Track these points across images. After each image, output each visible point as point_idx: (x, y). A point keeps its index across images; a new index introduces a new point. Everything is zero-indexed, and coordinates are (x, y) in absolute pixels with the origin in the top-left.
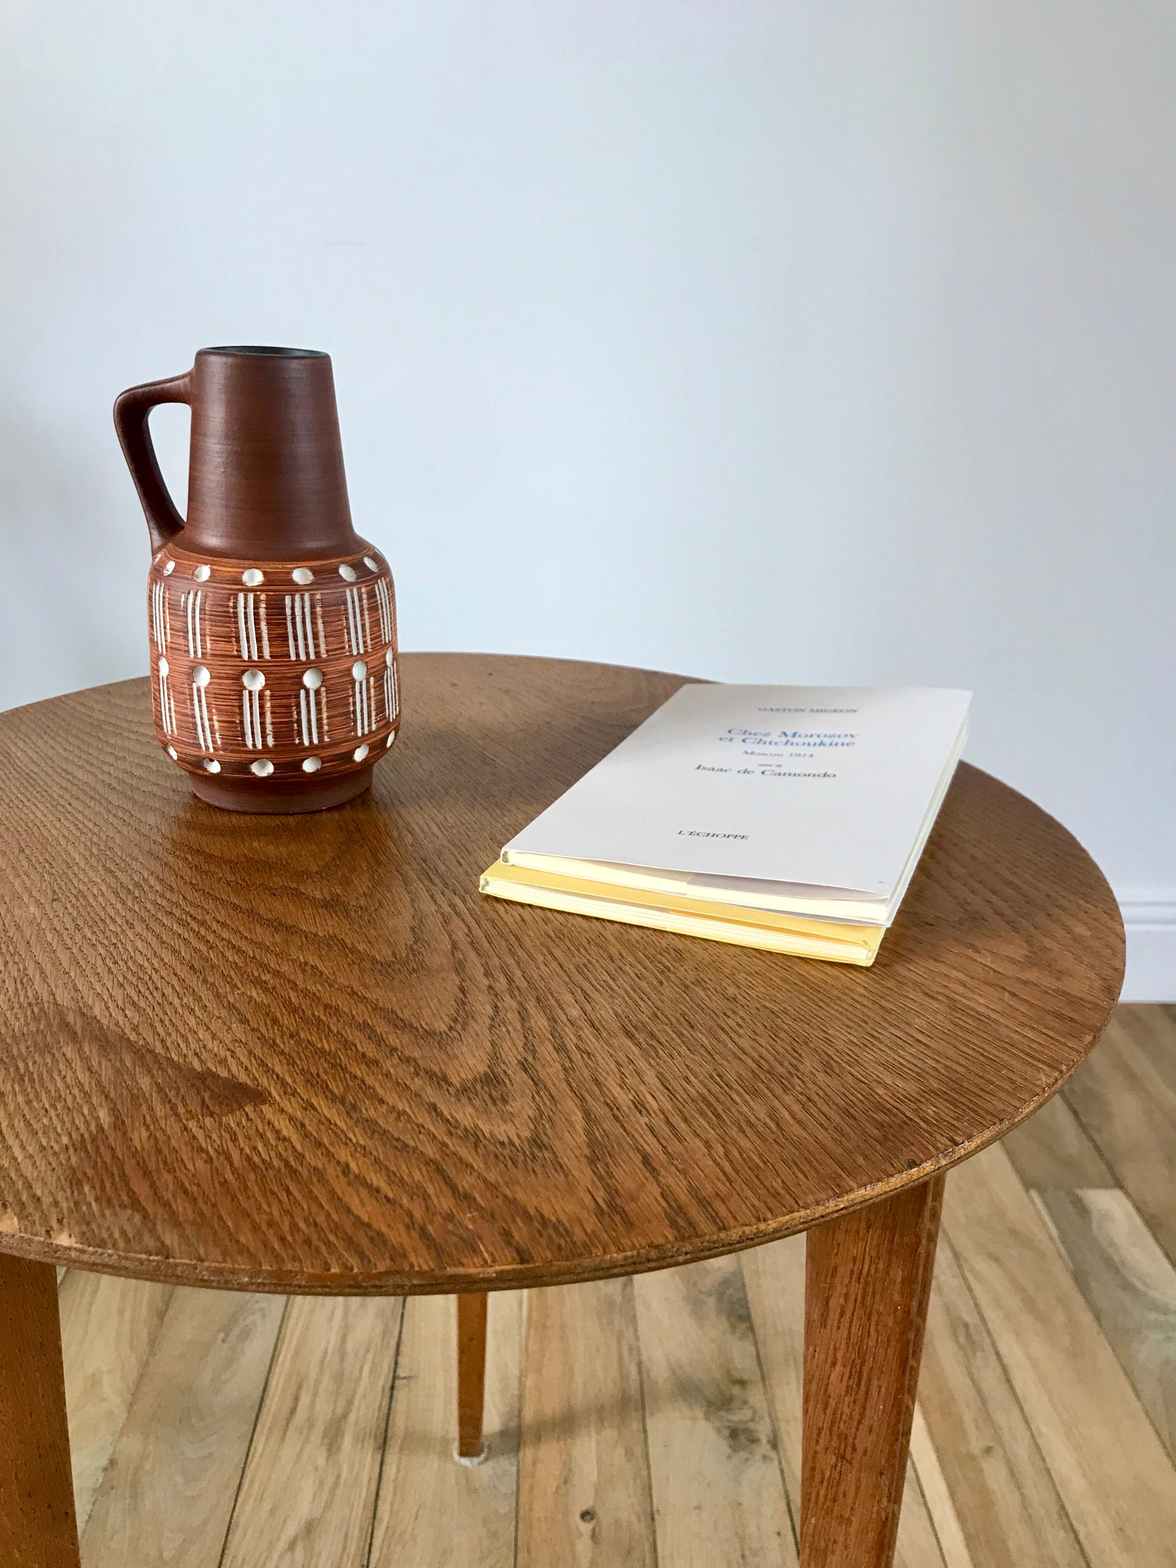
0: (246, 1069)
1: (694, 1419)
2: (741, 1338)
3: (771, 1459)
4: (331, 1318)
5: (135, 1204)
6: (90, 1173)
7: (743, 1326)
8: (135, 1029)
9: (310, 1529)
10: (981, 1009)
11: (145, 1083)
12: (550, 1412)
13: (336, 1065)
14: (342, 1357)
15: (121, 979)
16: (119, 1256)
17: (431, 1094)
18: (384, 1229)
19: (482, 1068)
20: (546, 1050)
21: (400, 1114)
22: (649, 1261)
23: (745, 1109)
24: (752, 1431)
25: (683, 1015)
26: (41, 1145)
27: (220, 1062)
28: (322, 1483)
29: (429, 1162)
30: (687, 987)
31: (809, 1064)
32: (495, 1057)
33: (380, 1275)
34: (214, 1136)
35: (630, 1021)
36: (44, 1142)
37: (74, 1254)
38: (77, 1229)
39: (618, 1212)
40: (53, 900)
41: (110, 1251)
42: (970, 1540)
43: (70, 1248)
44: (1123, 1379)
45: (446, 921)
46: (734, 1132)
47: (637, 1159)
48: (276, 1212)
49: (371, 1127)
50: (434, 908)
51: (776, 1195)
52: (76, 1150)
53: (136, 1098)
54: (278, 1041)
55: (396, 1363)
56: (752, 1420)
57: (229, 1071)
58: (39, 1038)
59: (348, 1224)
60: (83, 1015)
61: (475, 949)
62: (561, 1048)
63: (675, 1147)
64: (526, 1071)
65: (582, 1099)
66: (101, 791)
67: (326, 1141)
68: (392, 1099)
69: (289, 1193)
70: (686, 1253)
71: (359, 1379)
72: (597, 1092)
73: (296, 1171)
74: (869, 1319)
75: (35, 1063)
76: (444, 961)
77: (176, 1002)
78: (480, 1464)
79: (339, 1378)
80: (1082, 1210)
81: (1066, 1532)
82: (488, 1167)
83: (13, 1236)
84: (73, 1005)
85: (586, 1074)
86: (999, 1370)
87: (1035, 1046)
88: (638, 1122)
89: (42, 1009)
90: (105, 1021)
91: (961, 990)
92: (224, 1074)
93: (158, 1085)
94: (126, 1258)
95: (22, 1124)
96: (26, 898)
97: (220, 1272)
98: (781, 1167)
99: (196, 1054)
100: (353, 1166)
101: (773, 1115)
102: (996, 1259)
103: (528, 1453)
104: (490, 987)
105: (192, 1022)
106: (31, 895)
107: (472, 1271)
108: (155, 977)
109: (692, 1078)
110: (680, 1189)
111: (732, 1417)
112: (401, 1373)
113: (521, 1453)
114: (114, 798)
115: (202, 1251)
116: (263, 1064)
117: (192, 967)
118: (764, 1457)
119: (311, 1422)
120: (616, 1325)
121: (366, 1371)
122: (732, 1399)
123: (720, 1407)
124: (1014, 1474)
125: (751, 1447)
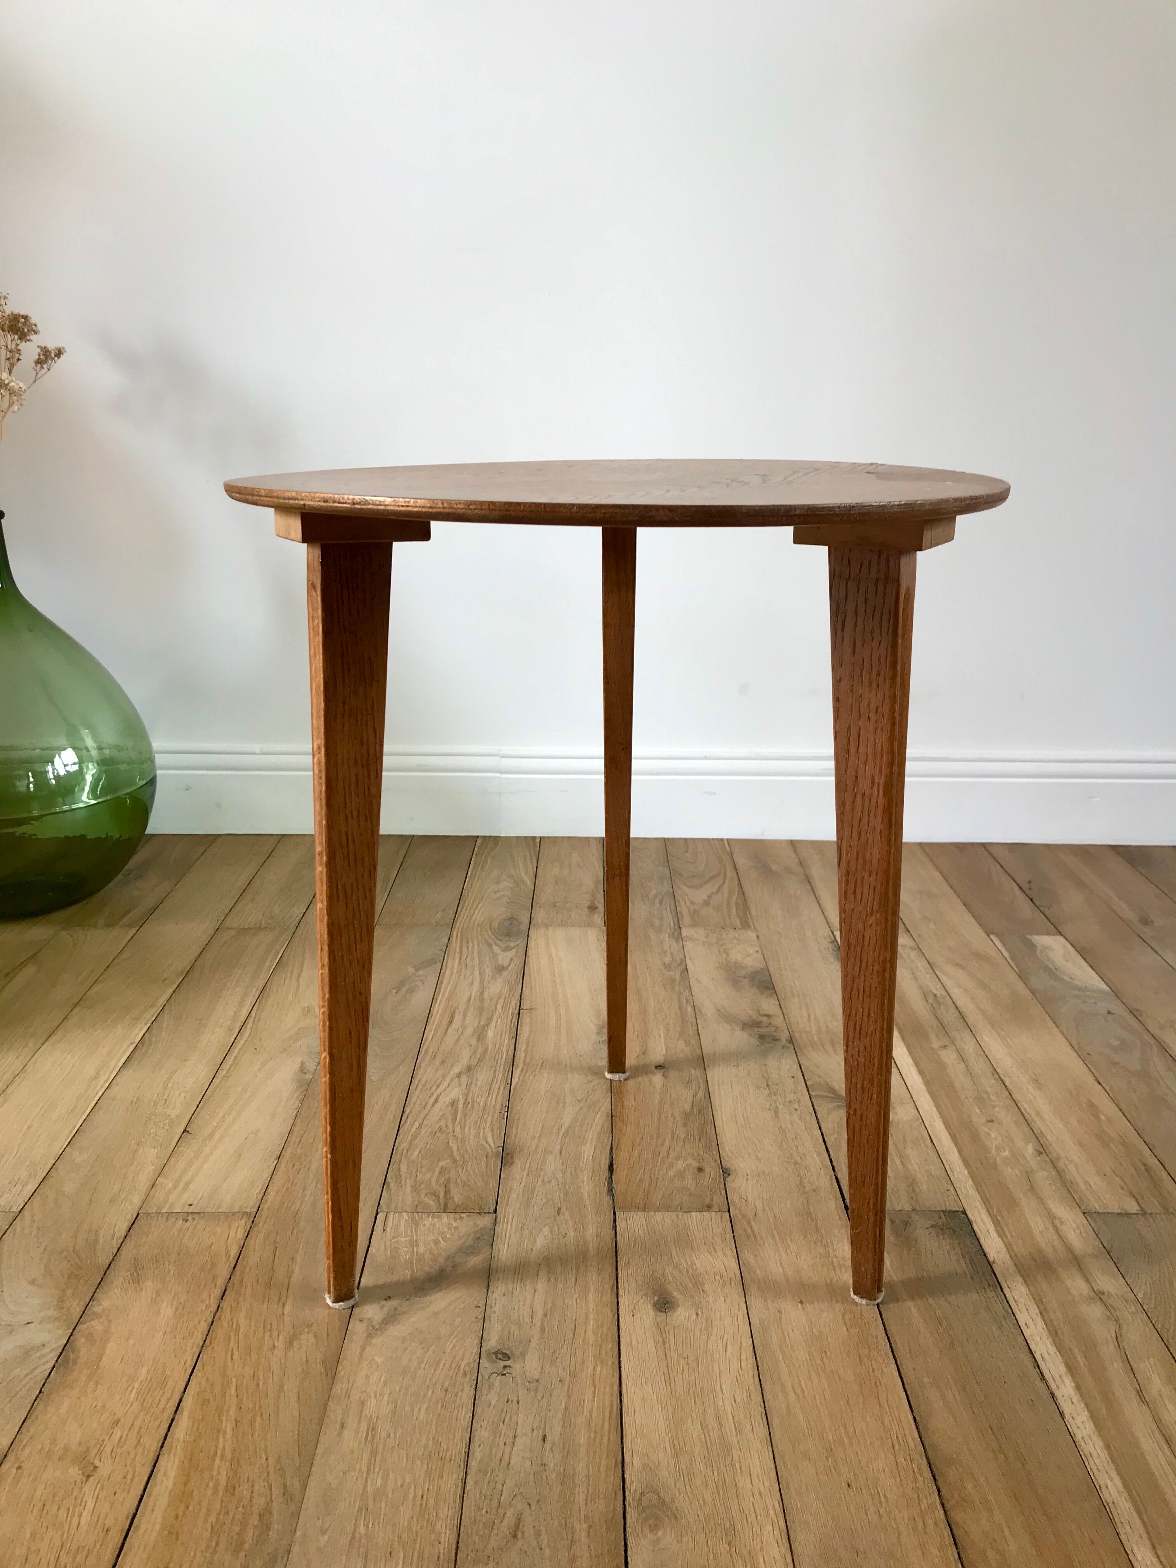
1: (733, 1030)
2: (766, 997)
3: (788, 1048)
4: (472, 984)
7: (768, 993)
9: (469, 1069)
14: (482, 1000)
24: (773, 1036)
28: (475, 1052)
42: (927, 1083)
44: (1047, 1018)
55: (520, 1004)
56: (775, 1031)
71: (496, 1009)
79: (481, 1010)
80: (1032, 946)
81: (995, 1079)
86: (957, 1014)
102: (961, 966)
111: (760, 1030)
112: (524, 1008)
118: (783, 1047)
119: (464, 1027)
120: (677, 989)
121: (499, 1006)
122: (760, 1022)
123: (751, 1026)
124: (962, 1058)
125: (774, 1042)
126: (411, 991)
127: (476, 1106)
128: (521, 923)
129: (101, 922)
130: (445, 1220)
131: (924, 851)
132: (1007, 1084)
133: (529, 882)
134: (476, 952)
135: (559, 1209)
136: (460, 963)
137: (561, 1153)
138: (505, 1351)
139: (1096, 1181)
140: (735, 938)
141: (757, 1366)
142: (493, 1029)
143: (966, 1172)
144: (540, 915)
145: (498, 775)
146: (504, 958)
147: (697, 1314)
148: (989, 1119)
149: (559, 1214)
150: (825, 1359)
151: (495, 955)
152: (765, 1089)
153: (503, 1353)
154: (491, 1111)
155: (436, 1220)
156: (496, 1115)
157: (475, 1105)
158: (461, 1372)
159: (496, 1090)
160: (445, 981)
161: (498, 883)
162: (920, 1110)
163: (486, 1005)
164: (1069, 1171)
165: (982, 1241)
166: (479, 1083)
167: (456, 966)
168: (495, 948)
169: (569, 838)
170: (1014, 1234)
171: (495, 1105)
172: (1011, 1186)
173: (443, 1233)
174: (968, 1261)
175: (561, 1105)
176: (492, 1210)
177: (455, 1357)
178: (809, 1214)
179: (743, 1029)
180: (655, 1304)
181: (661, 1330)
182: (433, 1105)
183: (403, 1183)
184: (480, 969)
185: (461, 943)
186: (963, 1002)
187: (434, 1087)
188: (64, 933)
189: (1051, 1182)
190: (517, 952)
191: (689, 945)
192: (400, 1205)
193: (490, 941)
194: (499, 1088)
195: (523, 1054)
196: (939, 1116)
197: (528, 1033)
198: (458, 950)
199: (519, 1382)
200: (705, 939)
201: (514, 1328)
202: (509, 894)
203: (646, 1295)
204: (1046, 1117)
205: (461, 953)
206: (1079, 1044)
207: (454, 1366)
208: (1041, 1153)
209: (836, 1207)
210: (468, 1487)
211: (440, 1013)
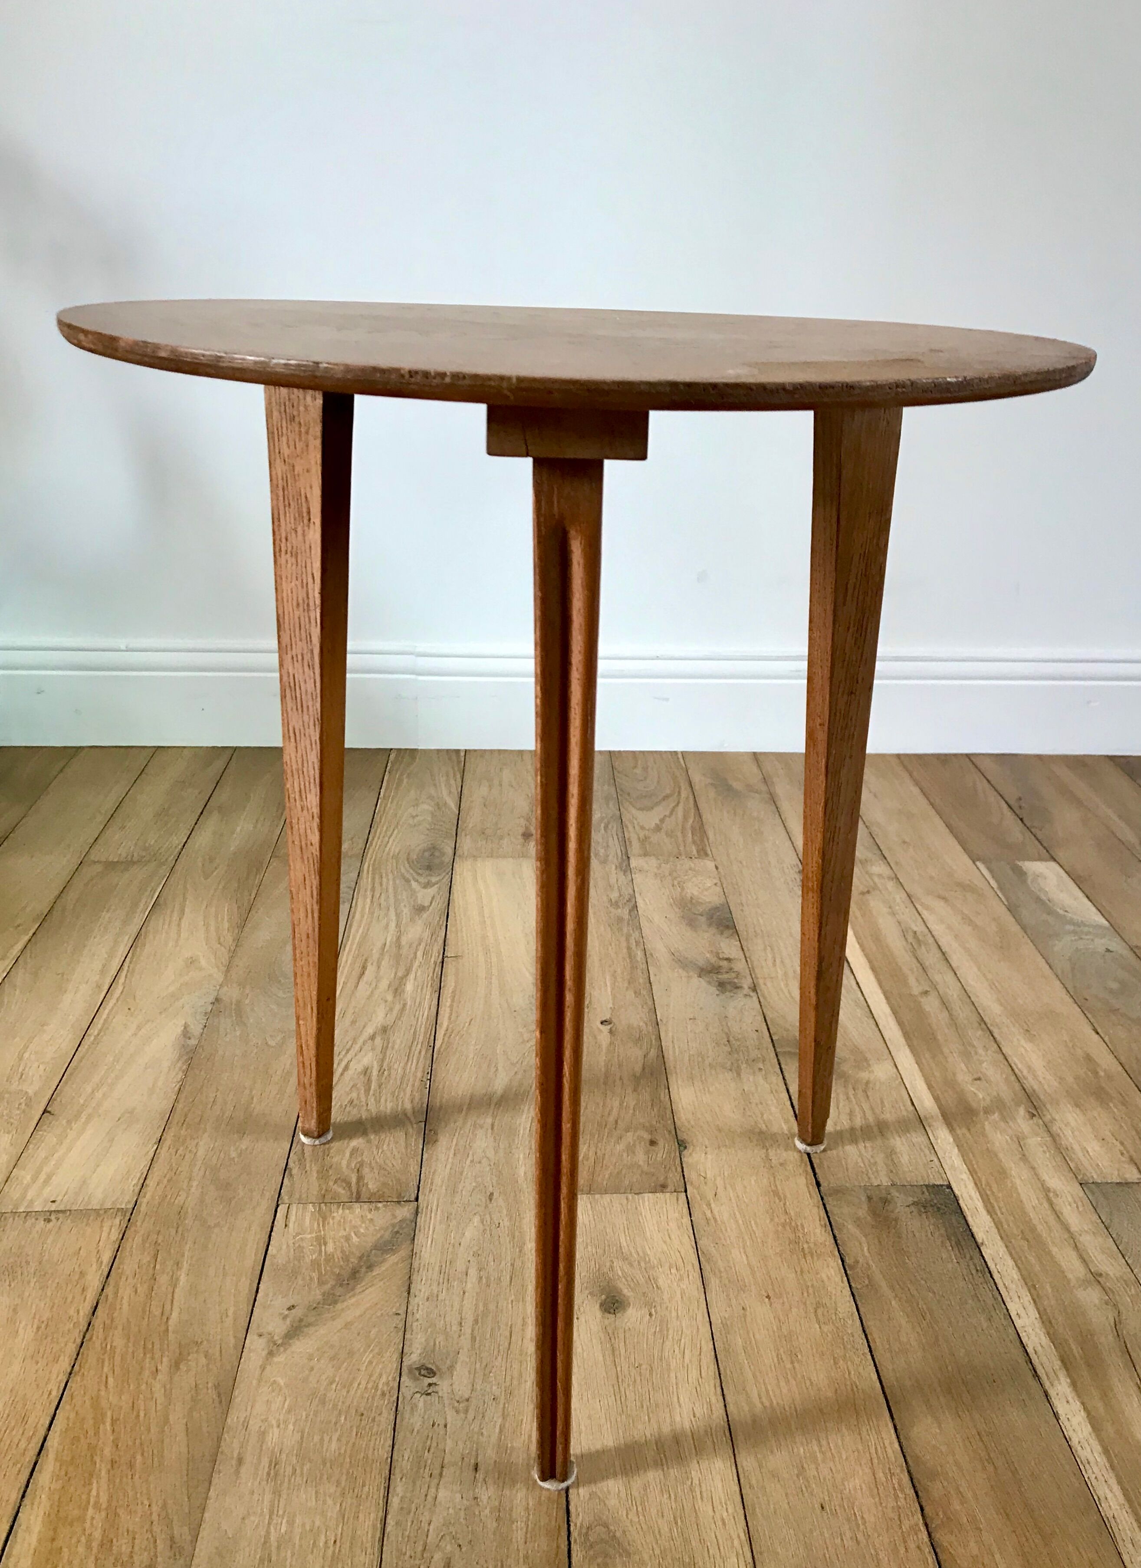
1: (689, 977)
2: (726, 937)
3: (751, 996)
4: (387, 926)
7: (728, 933)
9: (384, 1030)
14: (399, 946)
24: (734, 983)
28: (391, 1009)
42: (907, 1035)
44: (1040, 959)
56: (737, 977)
71: (415, 957)
79: (398, 958)
80: (1021, 874)
81: (982, 1030)
86: (939, 955)
102: (945, 899)
111: (720, 976)
118: (746, 995)
119: (378, 979)
120: (626, 931)
121: (420, 954)
122: (719, 967)
123: (710, 972)
124: (945, 1004)
125: (735, 991)
127: (393, 1076)
128: (443, 854)
130: (358, 1211)
131: (902, 763)
132: (996, 1035)
133: (453, 805)
134: (391, 890)
135: (492, 1194)
136: (372, 902)
137: (492, 1128)
138: (430, 1366)
139: (1094, 1147)
140: (690, 869)
141: (720, 1374)
142: (412, 981)
143: (951, 1140)
144: (466, 844)
145: (413, 677)
146: (424, 896)
147: (651, 1315)
148: (976, 1076)
149: (491, 1200)
150: (796, 1364)
151: (413, 893)
152: (725, 1045)
153: (427, 1369)
154: (411, 1080)
155: (347, 1211)
156: (417, 1084)
157: (393, 1072)
158: (379, 1392)
159: (417, 1052)
160: (355, 925)
161: (417, 805)
162: (899, 1068)
163: (404, 951)
164: (1065, 1136)
165: (969, 1219)
166: (396, 1047)
167: (367, 907)
168: (413, 883)
169: (499, 751)
170: (1004, 1210)
171: (416, 1072)
172: (1001, 1155)
173: (355, 1227)
174: (953, 1243)
175: (493, 1069)
176: (413, 1198)
177: (371, 1376)
178: (776, 1193)
179: (700, 976)
180: (601, 1305)
181: (610, 1335)
182: (342, 1074)
183: (308, 1168)
184: (396, 910)
185: (373, 879)
186: (946, 941)
187: (343, 1053)
189: (1045, 1148)
190: (439, 888)
191: (638, 878)
192: (304, 1196)
193: (408, 876)
194: (420, 1052)
195: (448, 1010)
196: (920, 1074)
197: (453, 984)
198: (370, 887)
199: (446, 1402)
200: (656, 870)
201: (440, 1339)
202: (429, 819)
203: (591, 1293)
204: (1039, 1073)
205: (373, 889)
206: (1075, 987)
207: (370, 1386)
208: (1034, 1115)
209: (807, 1184)
210: (388, 1529)
211: (349, 962)
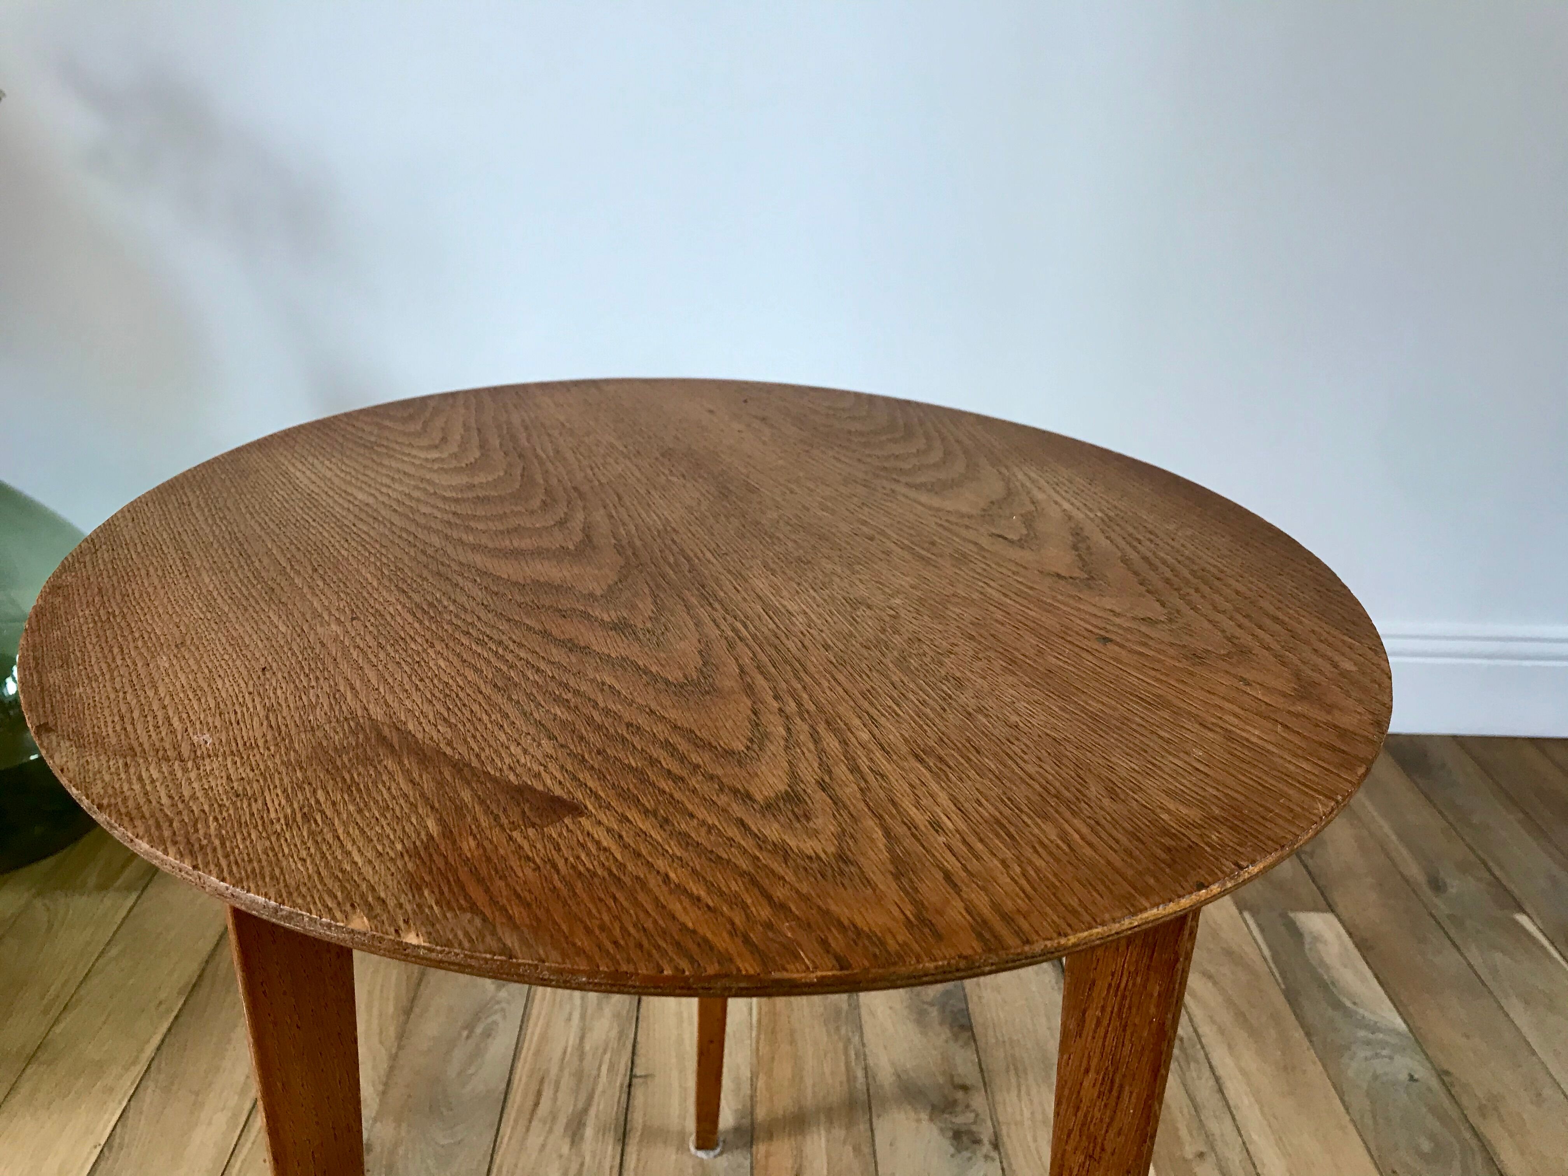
0: (560, 783)
1: (919, 1121)
2: (962, 1047)
3: (993, 1160)
4: (569, 1019)
5: (473, 908)
6: (427, 878)
7: (965, 1035)
8: (449, 744)
10: (1254, 739)
11: (466, 795)
12: (781, 1112)
13: (644, 779)
14: (582, 1056)
15: (429, 696)
16: (465, 955)
17: (738, 810)
18: (709, 935)
19: (782, 788)
20: (841, 771)
21: (710, 828)
22: (958, 970)
23: (1036, 831)
24: (974, 1133)
25: (969, 740)
26: (377, 851)
27: (535, 776)
29: (743, 874)
30: (970, 714)
31: (1094, 790)
32: (794, 775)
33: (710, 978)
34: (539, 846)
35: (919, 746)
36: (380, 848)
37: (422, 952)
38: (424, 929)
39: (926, 925)
40: (353, 619)
41: (456, 951)
43: (419, 947)
44: (1332, 1092)
45: (731, 646)
46: (1028, 852)
47: (940, 876)
48: (606, 918)
49: (684, 839)
50: (718, 632)
51: (1074, 912)
52: (410, 857)
53: (460, 809)
54: (586, 756)
55: (633, 1063)
56: (975, 1123)
57: (545, 785)
58: (360, 751)
59: (674, 929)
60: (398, 729)
61: (762, 673)
62: (855, 769)
63: (974, 865)
64: (824, 790)
65: (880, 818)
66: (383, 512)
67: (644, 852)
68: (702, 813)
69: (615, 899)
70: (992, 964)
71: (598, 1076)
72: (894, 812)
73: (619, 879)
74: (1124, 1030)
75: (359, 774)
76: (734, 684)
77: (485, 718)
78: (715, 1157)
79: (579, 1075)
82: (800, 881)
83: (365, 934)
84: (387, 720)
85: (882, 794)
86: (1212, 1082)
87: (1309, 776)
88: (936, 840)
89: (358, 724)
90: (419, 736)
91: (1236, 721)
92: (540, 788)
93: (479, 798)
94: (472, 957)
95: (357, 832)
96: (326, 616)
97: (560, 972)
98: (1076, 886)
99: (511, 768)
100: (672, 875)
101: (1064, 836)
103: (761, 1149)
104: (780, 710)
105: (503, 738)
106: (330, 614)
107: (795, 976)
108: (461, 694)
109: (983, 801)
110: (982, 902)
111: (955, 1120)
112: (638, 1071)
113: (754, 1147)
114: (396, 519)
115: (541, 952)
116: (575, 778)
117: (495, 686)
118: (987, 1156)
119: (554, 1115)
120: (843, 1031)
121: (604, 1069)
122: (955, 1102)
123: (943, 1112)
125: (975, 1146)
126: (488, 1034)
129: (92, 881)
142: (593, 1119)
160: (535, 1012)
163: (587, 1065)
179: (932, 1118)
188: (38, 903)
211: (523, 1082)
